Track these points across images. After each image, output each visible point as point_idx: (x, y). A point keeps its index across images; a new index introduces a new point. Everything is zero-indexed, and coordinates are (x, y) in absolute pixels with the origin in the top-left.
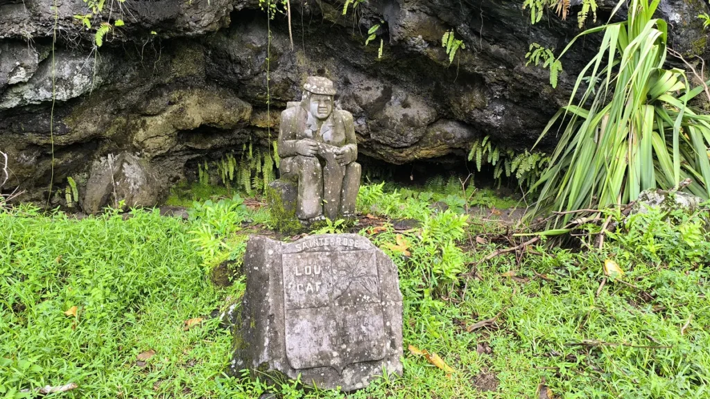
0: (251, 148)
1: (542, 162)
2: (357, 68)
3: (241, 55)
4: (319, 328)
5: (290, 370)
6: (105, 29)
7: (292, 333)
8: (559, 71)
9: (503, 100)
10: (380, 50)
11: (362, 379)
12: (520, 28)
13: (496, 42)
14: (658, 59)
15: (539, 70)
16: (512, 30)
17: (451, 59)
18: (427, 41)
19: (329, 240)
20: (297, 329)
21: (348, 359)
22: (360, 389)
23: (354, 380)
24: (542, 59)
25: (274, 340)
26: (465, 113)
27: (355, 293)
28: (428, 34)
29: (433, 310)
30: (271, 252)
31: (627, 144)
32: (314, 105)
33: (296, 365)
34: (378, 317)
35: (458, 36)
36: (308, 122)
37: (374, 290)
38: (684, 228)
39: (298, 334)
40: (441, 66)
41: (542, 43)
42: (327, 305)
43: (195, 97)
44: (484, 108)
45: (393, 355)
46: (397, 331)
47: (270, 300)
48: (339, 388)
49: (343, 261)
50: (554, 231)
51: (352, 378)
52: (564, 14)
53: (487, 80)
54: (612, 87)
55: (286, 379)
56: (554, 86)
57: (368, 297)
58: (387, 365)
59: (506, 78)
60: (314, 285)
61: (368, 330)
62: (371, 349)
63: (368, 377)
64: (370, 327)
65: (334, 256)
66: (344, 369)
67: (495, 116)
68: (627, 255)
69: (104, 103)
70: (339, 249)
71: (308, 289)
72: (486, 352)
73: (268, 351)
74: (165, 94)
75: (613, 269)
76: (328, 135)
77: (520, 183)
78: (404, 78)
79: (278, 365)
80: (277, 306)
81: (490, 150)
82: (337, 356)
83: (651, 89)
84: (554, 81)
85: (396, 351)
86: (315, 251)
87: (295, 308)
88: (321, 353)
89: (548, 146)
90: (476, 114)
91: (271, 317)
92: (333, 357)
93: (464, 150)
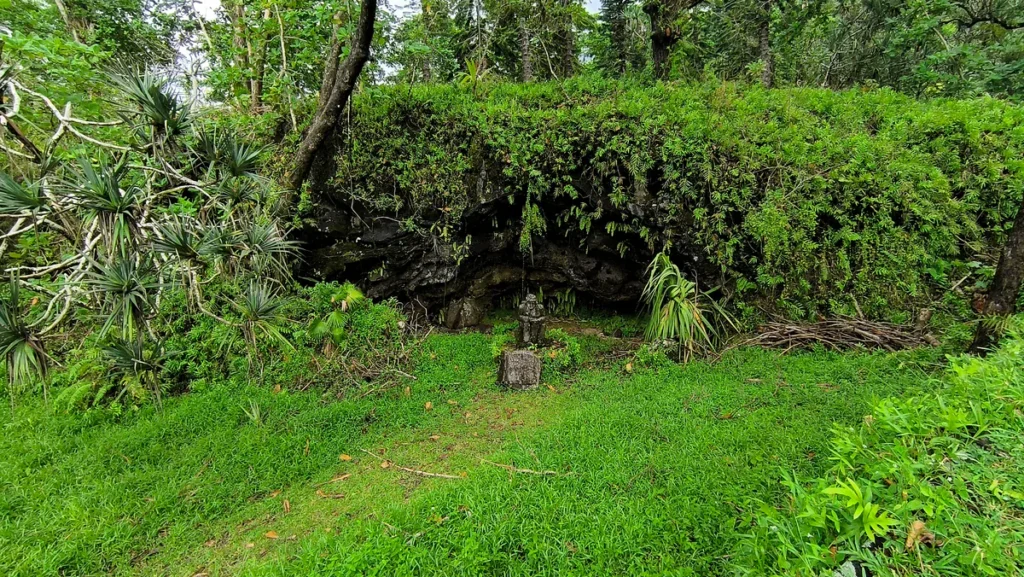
4: (517, 374)
6: (461, 258)
19: (522, 353)
20: (511, 374)
21: (524, 383)
25: (506, 376)
27: (527, 366)
30: (506, 355)
33: (511, 383)
34: (533, 373)
36: (527, 310)
42: (519, 369)
45: (536, 383)
46: (538, 377)
47: (505, 367)
48: (521, 390)
49: (524, 358)
51: (525, 388)
55: (508, 386)
57: (531, 368)
58: (534, 385)
61: (530, 376)
62: (530, 381)
63: (529, 388)
65: (522, 356)
71: (514, 364)
73: (504, 379)
76: (534, 314)
79: (506, 382)
80: (507, 369)
86: (517, 355)
87: (511, 369)
88: (517, 380)
91: (505, 371)
92: (520, 382)
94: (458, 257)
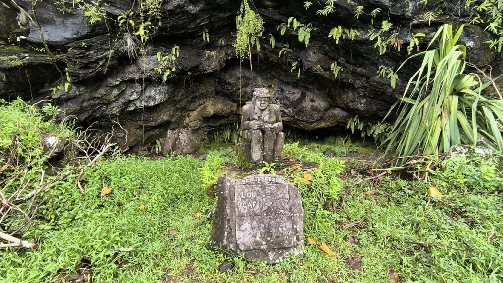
0: (237, 124)
1: (388, 128)
2: (288, 84)
3: (231, 81)
4: (255, 227)
5: (239, 250)
6: (168, 73)
7: (240, 230)
8: (397, 80)
9: (365, 96)
10: (299, 74)
11: (279, 258)
12: (373, 58)
13: (360, 66)
14: (460, 69)
15: (385, 80)
16: (368, 59)
17: (336, 76)
18: (323, 68)
19: (261, 178)
20: (242, 228)
21: (271, 246)
22: (278, 263)
23: (275, 258)
24: (386, 74)
25: (230, 233)
26: (345, 104)
27: (275, 208)
28: (323, 64)
29: (323, 216)
30: (229, 184)
31: (441, 118)
32: (258, 103)
33: (242, 248)
34: (289, 223)
35: (339, 64)
36: (256, 112)
37: (287, 207)
38: (484, 169)
39: (243, 231)
40: (331, 80)
41: (386, 65)
42: (260, 215)
43: (211, 102)
44: (355, 100)
45: (298, 245)
46: (300, 231)
47: (228, 211)
48: (266, 262)
49: (269, 190)
50: (395, 168)
51: (273, 257)
52: (399, 48)
53: (356, 86)
54: (431, 86)
55: (237, 255)
56: (394, 88)
57: (283, 211)
58: (294, 250)
59: (366, 85)
60: (252, 203)
61: (283, 230)
62: (284, 241)
63: (283, 257)
64: (284, 228)
65: (263, 187)
66: (269, 251)
67: (361, 105)
68: (444, 184)
69: (170, 106)
70: (267, 183)
71: (248, 206)
72: (355, 242)
73: (227, 239)
74: (197, 101)
75: (435, 193)
76: (266, 118)
77: (376, 139)
78: (311, 87)
79: (232, 247)
80: (232, 215)
81: (358, 122)
82: (265, 244)
83: (456, 86)
84: (394, 85)
85: (300, 243)
86: (253, 184)
87: (241, 216)
88: (256, 242)
89: (391, 120)
90: (350, 104)
91: (229, 220)
92: (262, 244)
93: (345, 123)
94: (164, 71)
